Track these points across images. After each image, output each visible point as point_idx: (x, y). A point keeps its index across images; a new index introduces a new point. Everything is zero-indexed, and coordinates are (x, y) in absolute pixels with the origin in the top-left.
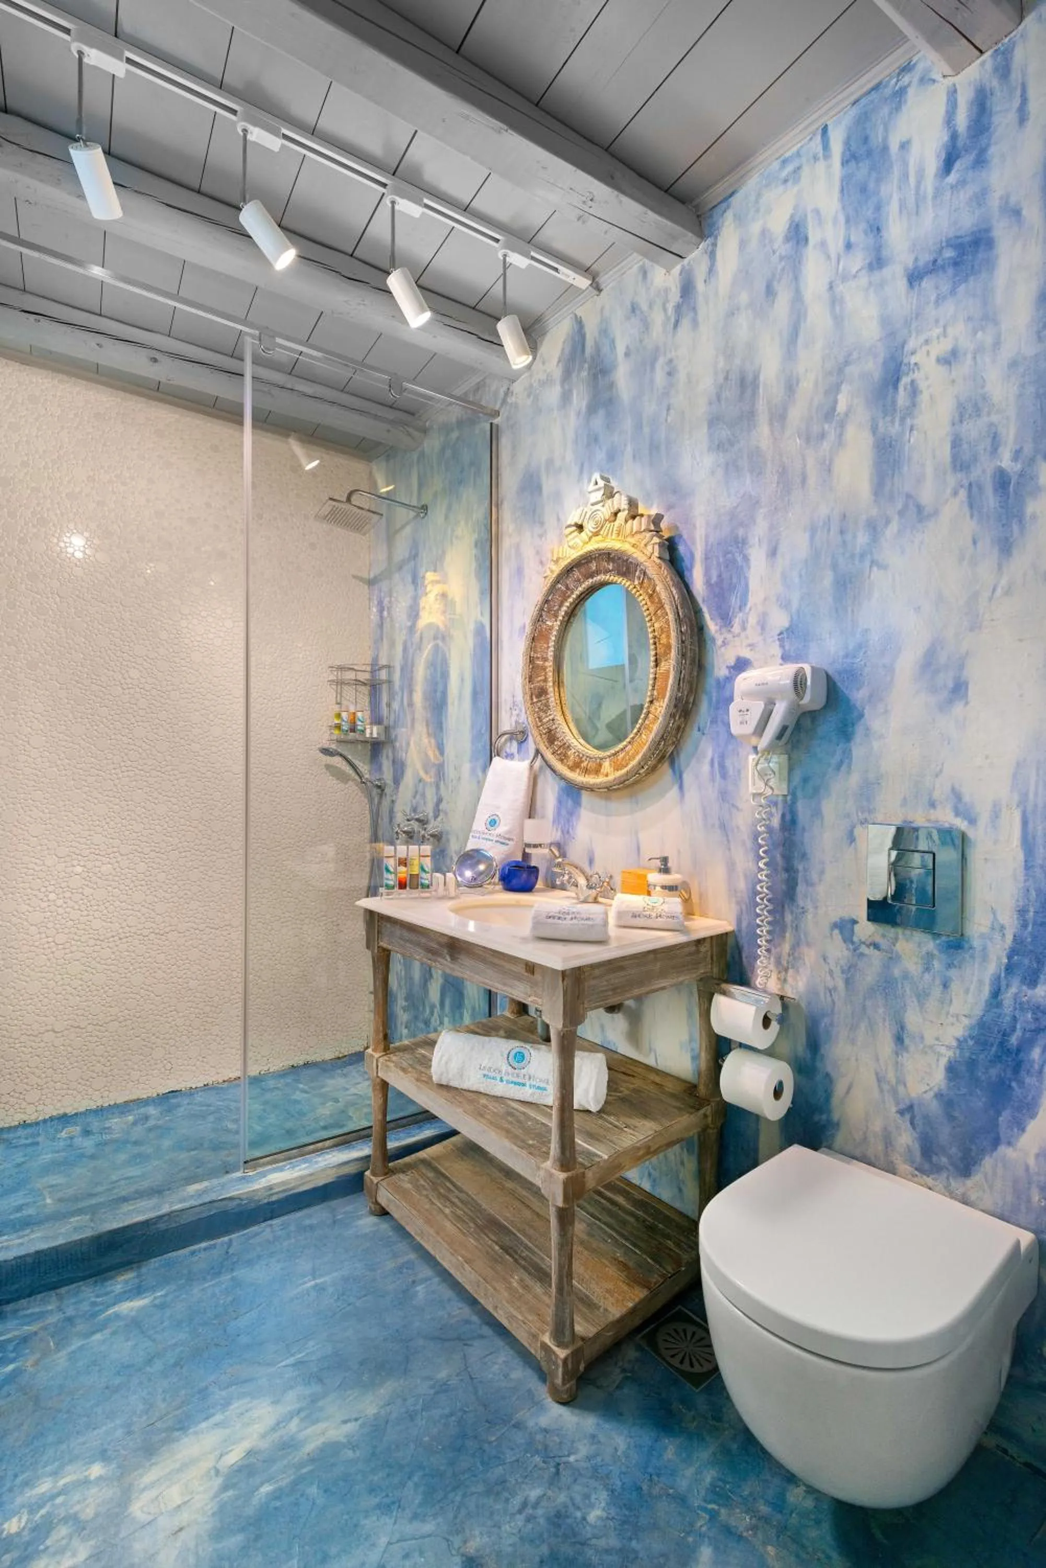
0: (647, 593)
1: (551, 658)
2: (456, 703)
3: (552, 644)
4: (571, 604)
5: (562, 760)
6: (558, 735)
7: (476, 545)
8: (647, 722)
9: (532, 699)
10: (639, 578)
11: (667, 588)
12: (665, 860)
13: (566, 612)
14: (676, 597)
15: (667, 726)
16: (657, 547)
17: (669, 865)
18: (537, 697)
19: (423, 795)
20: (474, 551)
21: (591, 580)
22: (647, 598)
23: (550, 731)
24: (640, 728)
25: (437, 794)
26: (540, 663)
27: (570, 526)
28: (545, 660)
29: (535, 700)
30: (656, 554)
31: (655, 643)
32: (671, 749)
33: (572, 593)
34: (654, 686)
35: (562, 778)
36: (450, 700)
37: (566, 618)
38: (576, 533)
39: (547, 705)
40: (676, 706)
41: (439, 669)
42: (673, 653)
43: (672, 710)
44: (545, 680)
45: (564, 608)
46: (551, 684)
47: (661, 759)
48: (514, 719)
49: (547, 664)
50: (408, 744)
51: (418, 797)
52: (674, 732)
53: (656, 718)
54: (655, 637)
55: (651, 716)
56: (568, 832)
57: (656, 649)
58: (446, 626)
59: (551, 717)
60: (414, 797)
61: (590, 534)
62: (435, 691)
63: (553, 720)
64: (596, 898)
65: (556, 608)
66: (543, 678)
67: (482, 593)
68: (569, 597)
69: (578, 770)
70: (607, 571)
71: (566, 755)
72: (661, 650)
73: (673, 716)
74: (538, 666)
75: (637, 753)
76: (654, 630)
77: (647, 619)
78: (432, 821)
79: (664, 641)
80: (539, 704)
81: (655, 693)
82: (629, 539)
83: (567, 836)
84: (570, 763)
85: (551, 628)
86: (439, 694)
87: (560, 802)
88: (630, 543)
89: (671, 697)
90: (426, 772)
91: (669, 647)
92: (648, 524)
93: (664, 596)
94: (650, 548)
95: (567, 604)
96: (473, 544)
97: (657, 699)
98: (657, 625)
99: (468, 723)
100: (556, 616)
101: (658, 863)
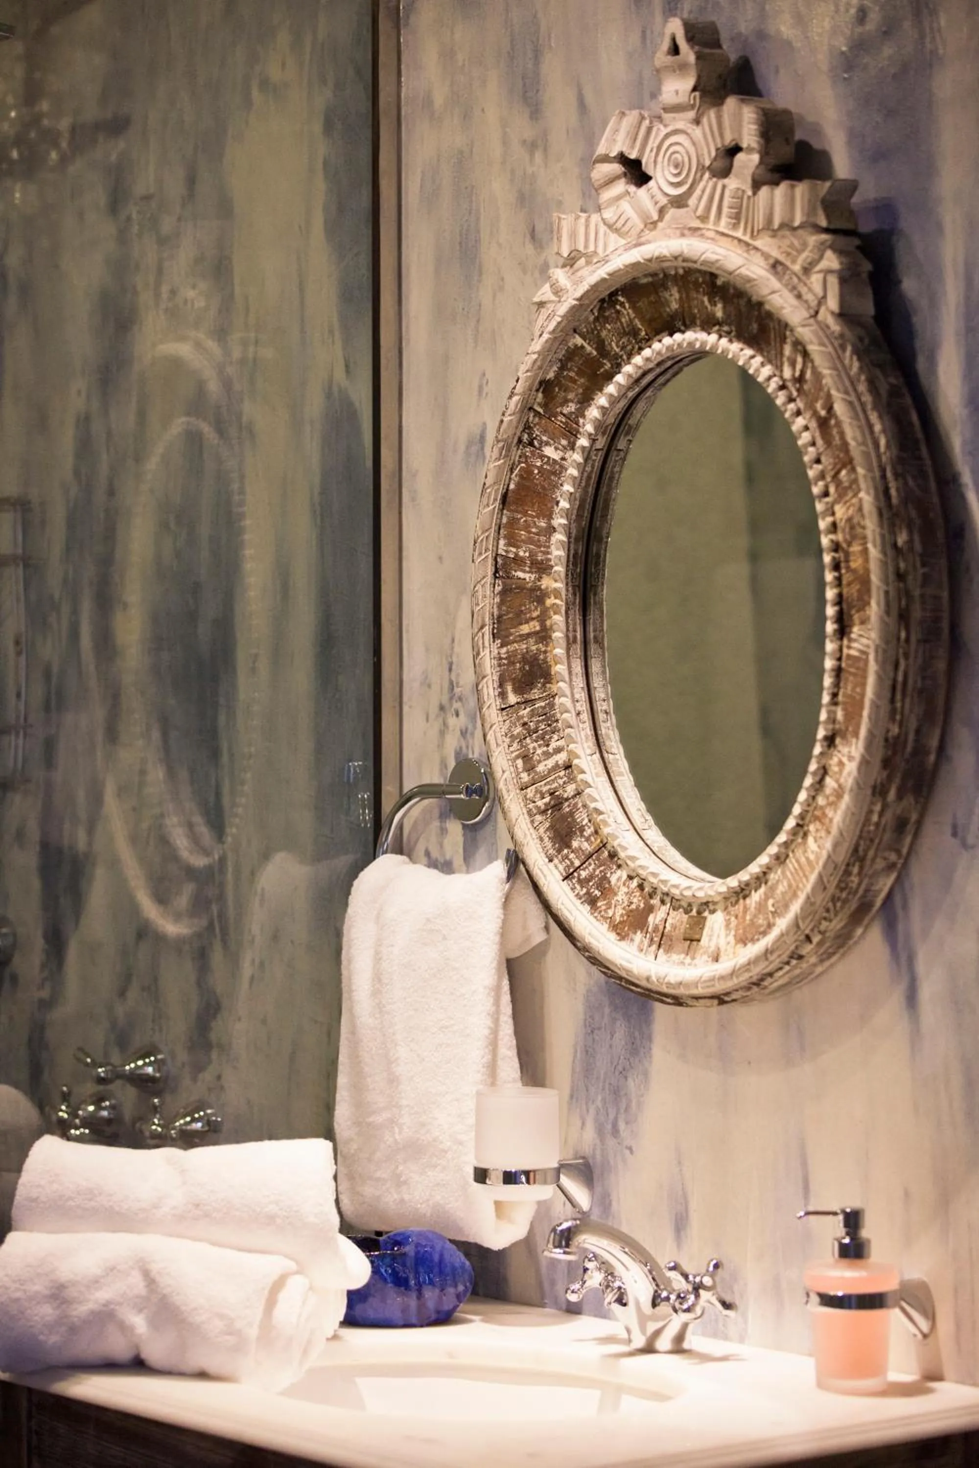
0: (815, 413)
1: (560, 569)
2: (263, 666)
3: (559, 521)
4: (613, 401)
5: (592, 902)
6: (582, 817)
7: (328, 127)
8: (821, 801)
9: (503, 695)
10: (793, 364)
11: (857, 409)
12: (853, 1220)
13: (599, 426)
14: (883, 442)
15: (867, 820)
16: (833, 282)
17: (865, 1233)
18: (518, 690)
19: (152, 990)
20: (322, 149)
21: (667, 340)
22: (813, 425)
23: (557, 804)
24: (802, 816)
25: (200, 983)
26: (525, 575)
27: (605, 159)
28: (542, 568)
29: (512, 699)
30: (833, 303)
31: (836, 567)
32: (885, 883)
33: (617, 368)
34: (835, 695)
35: (595, 960)
36: (242, 657)
37: (601, 443)
38: (621, 186)
39: (549, 717)
40: (886, 763)
41: (204, 530)
42: (874, 609)
43: (876, 774)
44: (544, 635)
45: (593, 413)
46: (560, 651)
47: (863, 909)
48: (452, 742)
49: (547, 583)
50: (96, 798)
51: (133, 994)
52: (887, 836)
53: (839, 794)
54: (836, 547)
55: (829, 782)
56: (615, 1132)
57: (839, 581)
58: (227, 384)
59: (561, 758)
60: (122, 993)
61: (664, 201)
62: (192, 617)
63: (568, 767)
64: (680, 1338)
65: (572, 407)
66: (535, 626)
67: (346, 296)
68: (609, 377)
69: (638, 936)
70: (708, 324)
71: (605, 888)
72: (852, 591)
73: (879, 791)
74: (521, 586)
75: (795, 895)
76: (834, 525)
77: (816, 490)
78: (187, 1081)
79: (856, 563)
80: (525, 712)
81: (840, 715)
82: (764, 243)
83: (611, 1142)
84: (618, 913)
85: (556, 469)
86: (204, 630)
87: (591, 1029)
88: (766, 256)
89: (871, 735)
90: (161, 899)
91: (865, 582)
92: (810, 211)
93: (851, 433)
94: (816, 280)
95: (602, 400)
96: (318, 127)
97: (843, 734)
98: (840, 511)
99: (306, 744)
100: (572, 433)
101: (836, 1228)
